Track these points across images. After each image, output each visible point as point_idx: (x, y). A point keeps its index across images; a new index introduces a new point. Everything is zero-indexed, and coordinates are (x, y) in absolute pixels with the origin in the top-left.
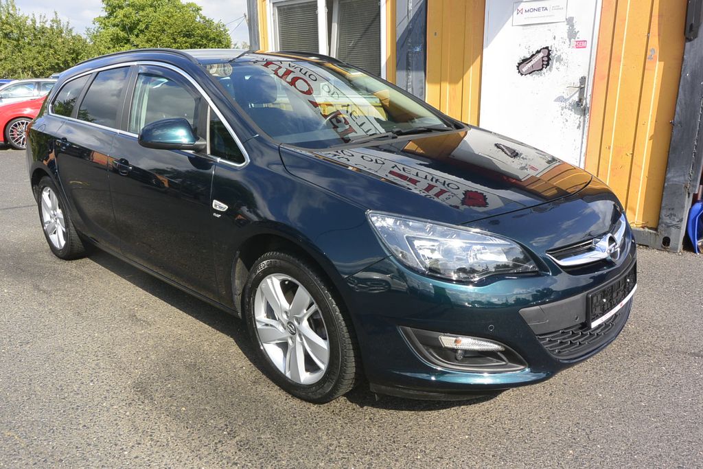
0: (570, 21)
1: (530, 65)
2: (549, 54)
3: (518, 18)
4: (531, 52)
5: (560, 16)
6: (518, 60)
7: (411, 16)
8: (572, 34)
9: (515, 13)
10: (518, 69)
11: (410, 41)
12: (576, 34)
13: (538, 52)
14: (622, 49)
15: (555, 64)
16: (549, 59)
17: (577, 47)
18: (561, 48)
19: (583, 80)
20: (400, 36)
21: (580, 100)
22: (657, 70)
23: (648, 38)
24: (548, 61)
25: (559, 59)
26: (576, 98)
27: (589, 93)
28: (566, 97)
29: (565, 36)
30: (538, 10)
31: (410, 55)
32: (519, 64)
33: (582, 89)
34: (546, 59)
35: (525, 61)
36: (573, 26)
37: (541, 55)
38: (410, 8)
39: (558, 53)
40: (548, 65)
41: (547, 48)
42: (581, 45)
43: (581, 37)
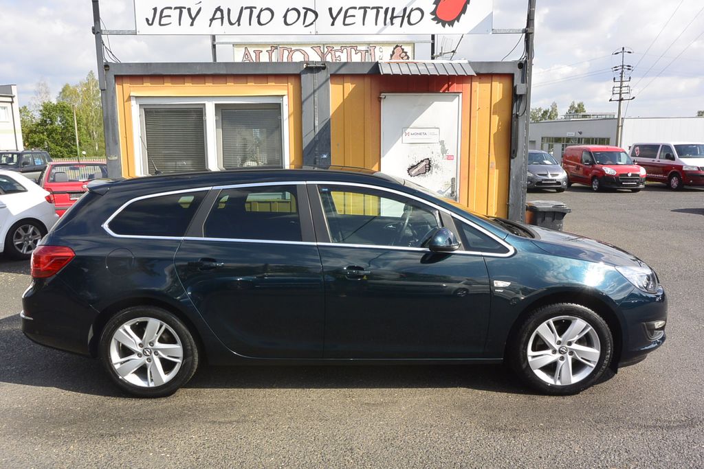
0: (442, 143)
1: (417, 170)
2: (430, 163)
3: (406, 139)
4: (417, 161)
5: (435, 139)
6: (408, 167)
7: (317, 130)
8: (444, 151)
9: (404, 135)
10: (408, 173)
11: (317, 149)
12: (446, 151)
13: (422, 161)
14: (474, 161)
15: (434, 170)
16: (430, 166)
17: (448, 159)
18: (437, 159)
19: (453, 180)
20: (306, 145)
21: (453, 192)
22: (495, 175)
23: (489, 156)
24: (429, 168)
25: (437, 166)
26: (450, 191)
27: (458, 188)
28: (443, 191)
29: (440, 151)
30: (420, 134)
31: (317, 160)
32: (409, 169)
33: (453, 186)
34: (428, 166)
35: (413, 167)
36: (444, 146)
37: (424, 163)
38: (317, 124)
39: (436, 163)
40: (429, 170)
41: (428, 159)
42: (450, 158)
43: (450, 153)
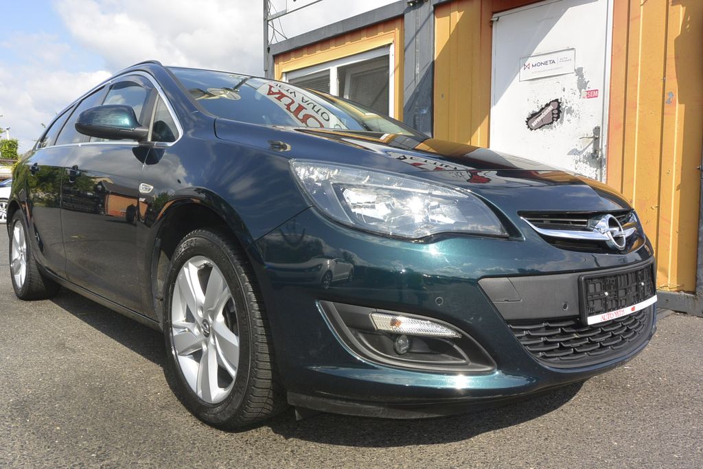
0: (579, 72)
1: (539, 119)
2: (559, 107)
3: (524, 74)
4: (540, 106)
5: (569, 68)
6: (527, 115)
7: (418, 80)
8: (582, 84)
9: (522, 70)
10: (527, 124)
11: (417, 104)
12: (586, 83)
13: (547, 105)
14: (637, 96)
15: (566, 116)
16: (559, 112)
17: (589, 97)
18: (571, 99)
19: (597, 130)
20: (407, 101)
21: (595, 151)
22: (678, 113)
23: (664, 81)
24: (558, 114)
25: (570, 111)
26: (590, 150)
27: (605, 143)
28: (580, 149)
29: (575, 86)
30: (546, 63)
31: (417, 118)
32: (529, 119)
33: (596, 140)
34: (556, 112)
35: (534, 115)
36: (582, 76)
37: (550, 108)
38: (417, 72)
39: (569, 105)
40: (558, 117)
41: (557, 100)
42: (592, 94)
43: (592, 86)
